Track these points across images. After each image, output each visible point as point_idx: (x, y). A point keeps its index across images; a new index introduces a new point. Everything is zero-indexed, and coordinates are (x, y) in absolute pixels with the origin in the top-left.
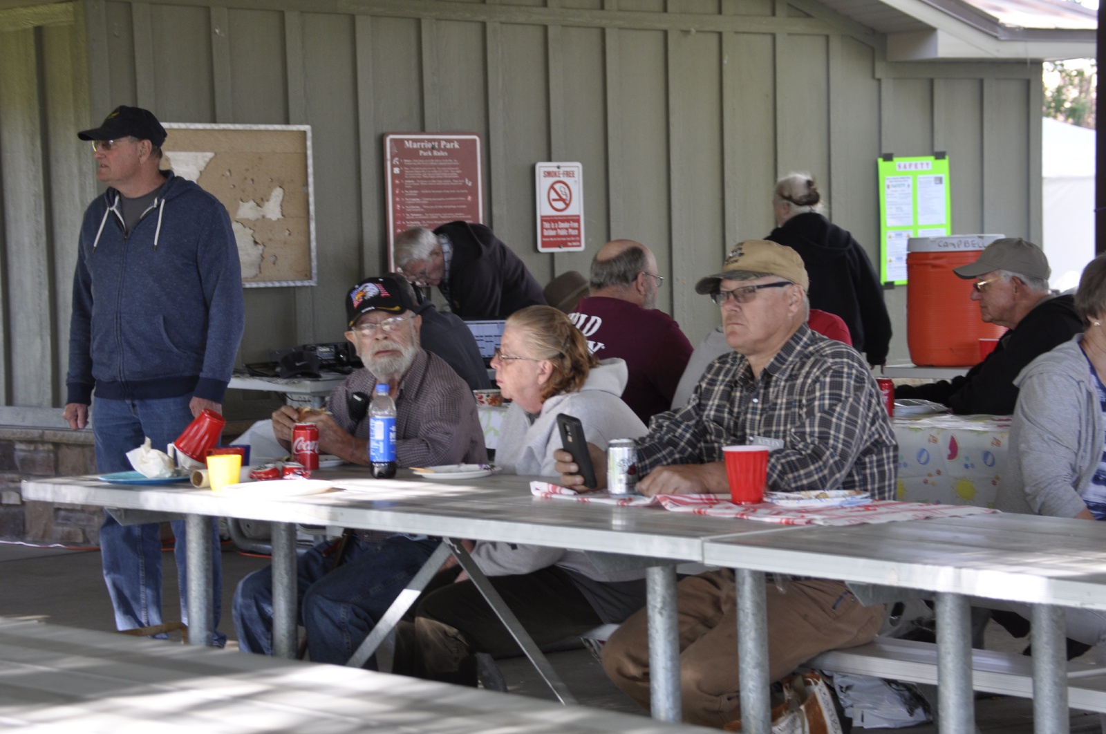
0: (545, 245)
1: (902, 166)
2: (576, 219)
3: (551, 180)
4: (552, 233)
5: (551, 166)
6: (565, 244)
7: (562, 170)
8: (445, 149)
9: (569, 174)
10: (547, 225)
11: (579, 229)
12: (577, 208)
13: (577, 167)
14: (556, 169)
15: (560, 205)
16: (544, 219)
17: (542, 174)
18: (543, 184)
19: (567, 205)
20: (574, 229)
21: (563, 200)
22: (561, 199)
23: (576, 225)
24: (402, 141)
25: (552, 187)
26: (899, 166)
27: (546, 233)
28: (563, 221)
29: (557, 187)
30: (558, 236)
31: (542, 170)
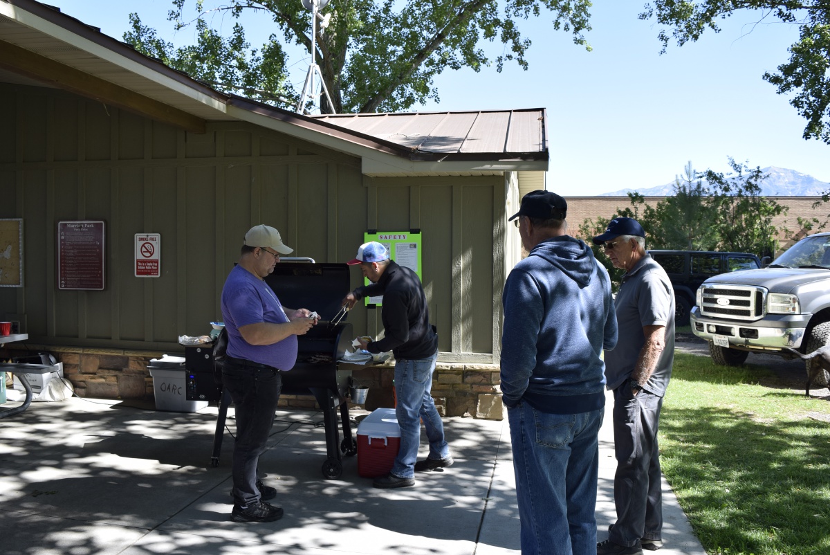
0: (138, 274)
1: (383, 237)
2: (156, 261)
3: (143, 242)
4: (144, 268)
5: (143, 235)
6: (150, 274)
7: (149, 237)
8: (87, 228)
9: (152, 239)
10: (140, 264)
11: (158, 266)
12: (157, 256)
13: (157, 236)
14: (146, 237)
15: (148, 254)
16: (138, 261)
17: (138, 239)
18: (138, 244)
19: (152, 255)
20: (155, 266)
21: (150, 252)
22: (148, 251)
23: (156, 264)
24: (66, 224)
25: (143, 245)
26: (381, 237)
27: (139, 268)
28: (149, 262)
29: (146, 245)
30: (145, 269)
31: (138, 237)
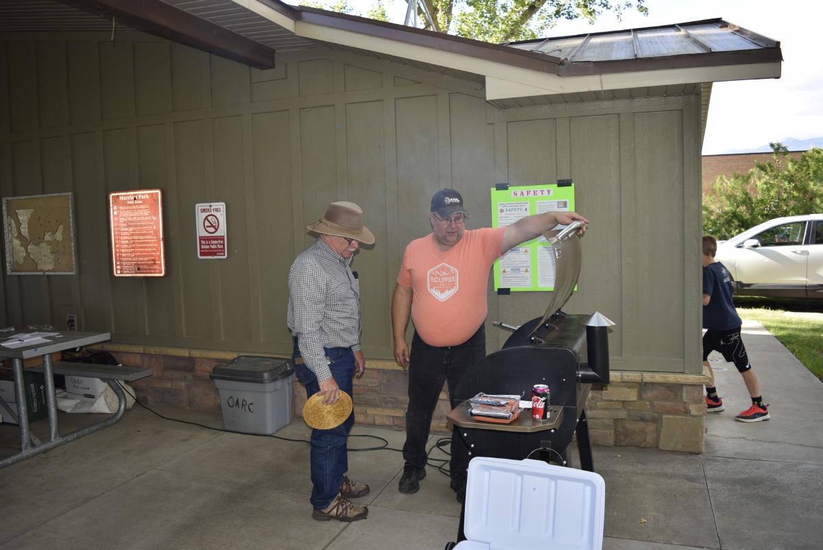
0: (202, 254)
1: (519, 193)
2: (222, 238)
3: (206, 214)
4: (208, 247)
5: (206, 206)
6: (215, 254)
7: (212, 208)
8: (141, 199)
9: (217, 210)
10: (203, 242)
11: (224, 244)
12: (222, 231)
13: (221, 206)
14: (209, 207)
15: (212, 230)
16: (201, 238)
17: (199, 211)
18: (200, 217)
19: (216, 230)
20: (220, 244)
21: (214, 227)
22: (212, 226)
23: (222, 242)
24: (118, 196)
25: (206, 218)
26: (515, 194)
27: (203, 247)
28: (214, 240)
29: (209, 218)
30: (210, 249)
31: (200, 208)
